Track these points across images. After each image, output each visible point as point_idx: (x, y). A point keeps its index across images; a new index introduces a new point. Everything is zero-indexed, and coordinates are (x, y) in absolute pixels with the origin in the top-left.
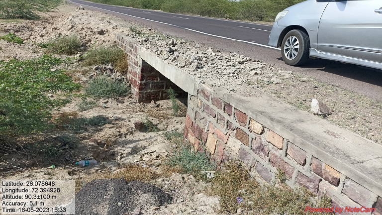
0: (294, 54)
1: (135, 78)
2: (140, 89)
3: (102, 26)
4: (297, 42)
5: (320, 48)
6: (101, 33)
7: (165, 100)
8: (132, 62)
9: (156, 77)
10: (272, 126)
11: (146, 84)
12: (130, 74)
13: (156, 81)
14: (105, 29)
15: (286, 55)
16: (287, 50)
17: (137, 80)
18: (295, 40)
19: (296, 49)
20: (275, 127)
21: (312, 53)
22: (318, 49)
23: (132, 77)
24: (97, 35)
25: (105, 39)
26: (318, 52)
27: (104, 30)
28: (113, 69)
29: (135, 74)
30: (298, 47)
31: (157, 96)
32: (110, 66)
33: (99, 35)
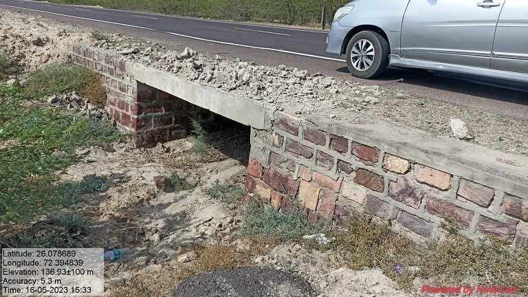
0: (367, 63)
1: (125, 111)
2: (138, 128)
3: (37, 33)
4: (371, 47)
5: (404, 54)
6: (39, 43)
7: (175, 141)
8: (115, 87)
9: (160, 107)
10: (429, 160)
11: (146, 119)
12: (111, 106)
13: (160, 113)
14: (44, 37)
15: (354, 65)
16: (355, 58)
17: (129, 113)
18: (368, 45)
19: (370, 57)
20: (434, 161)
21: (393, 61)
22: (401, 56)
23: (117, 109)
24: (33, 48)
25: (51, 52)
26: (402, 59)
27: (41, 38)
28: (81, 100)
29: (123, 105)
30: (372, 53)
31: (163, 136)
32: (74, 96)
33: (36, 46)
